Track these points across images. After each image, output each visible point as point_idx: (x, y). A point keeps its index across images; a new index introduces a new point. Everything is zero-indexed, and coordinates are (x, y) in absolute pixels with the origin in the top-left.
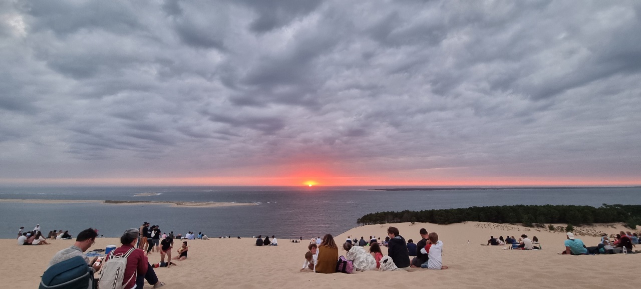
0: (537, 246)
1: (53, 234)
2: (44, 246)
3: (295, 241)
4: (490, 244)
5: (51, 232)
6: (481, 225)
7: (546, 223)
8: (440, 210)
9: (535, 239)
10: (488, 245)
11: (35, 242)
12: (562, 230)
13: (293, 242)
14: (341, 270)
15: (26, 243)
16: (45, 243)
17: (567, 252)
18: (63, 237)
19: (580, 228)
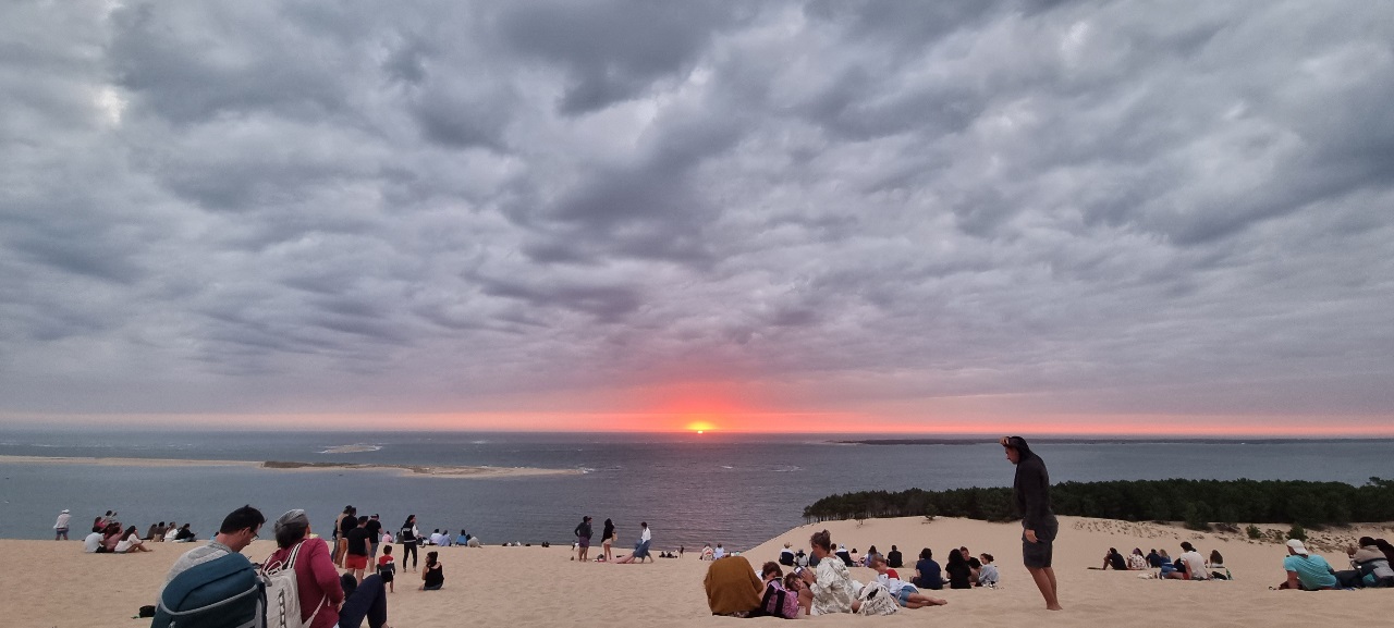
0: (1222, 572)
1: (158, 531)
2: (141, 555)
3: (666, 554)
4: (1109, 566)
5: (154, 526)
6: (1087, 525)
7: (1242, 521)
8: (991, 490)
9: (1216, 557)
10: (1104, 569)
11: (122, 545)
12: (1279, 537)
13: (663, 556)
14: (773, 612)
15: (103, 549)
16: (142, 549)
17: (1291, 584)
18: (178, 537)
19: (1321, 534)
